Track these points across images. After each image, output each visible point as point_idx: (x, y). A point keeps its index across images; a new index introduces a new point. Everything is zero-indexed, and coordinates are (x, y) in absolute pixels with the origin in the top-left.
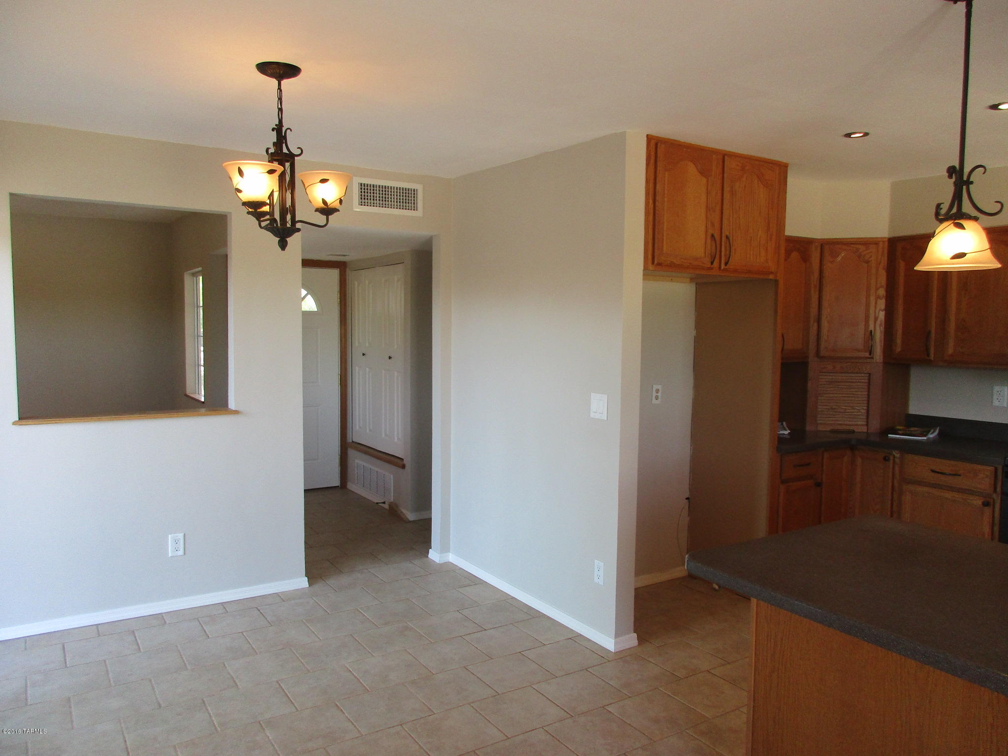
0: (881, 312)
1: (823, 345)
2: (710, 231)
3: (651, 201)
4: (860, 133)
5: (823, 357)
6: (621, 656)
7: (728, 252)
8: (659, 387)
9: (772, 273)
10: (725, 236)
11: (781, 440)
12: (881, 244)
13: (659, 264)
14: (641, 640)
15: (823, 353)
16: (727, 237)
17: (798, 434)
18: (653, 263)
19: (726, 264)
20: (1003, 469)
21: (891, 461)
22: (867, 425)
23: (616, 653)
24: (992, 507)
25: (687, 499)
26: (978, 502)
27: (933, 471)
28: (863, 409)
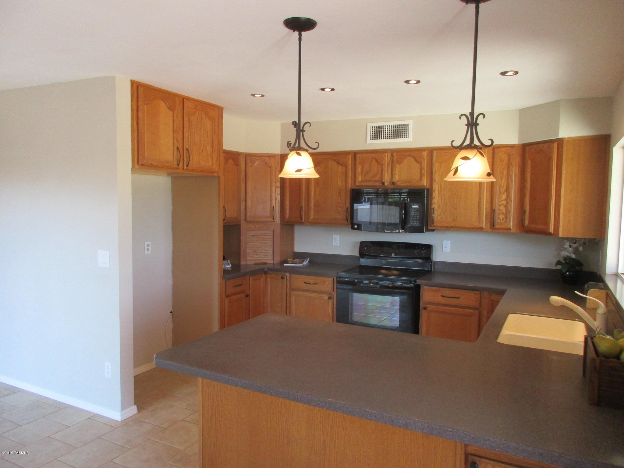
0: (278, 195)
1: (248, 215)
2: (176, 145)
3: (135, 124)
4: (260, 94)
5: (250, 222)
6: (126, 423)
7: (188, 159)
8: (150, 243)
9: (216, 172)
10: (186, 149)
11: (225, 272)
12: (277, 157)
13: (143, 165)
14: (140, 409)
15: (248, 219)
16: (187, 149)
17: (236, 267)
18: (138, 164)
19: (187, 166)
20: (337, 279)
21: (285, 279)
22: (273, 259)
23: (121, 421)
24: (332, 299)
25: (171, 312)
26: (326, 297)
27: (305, 283)
28: (271, 250)
